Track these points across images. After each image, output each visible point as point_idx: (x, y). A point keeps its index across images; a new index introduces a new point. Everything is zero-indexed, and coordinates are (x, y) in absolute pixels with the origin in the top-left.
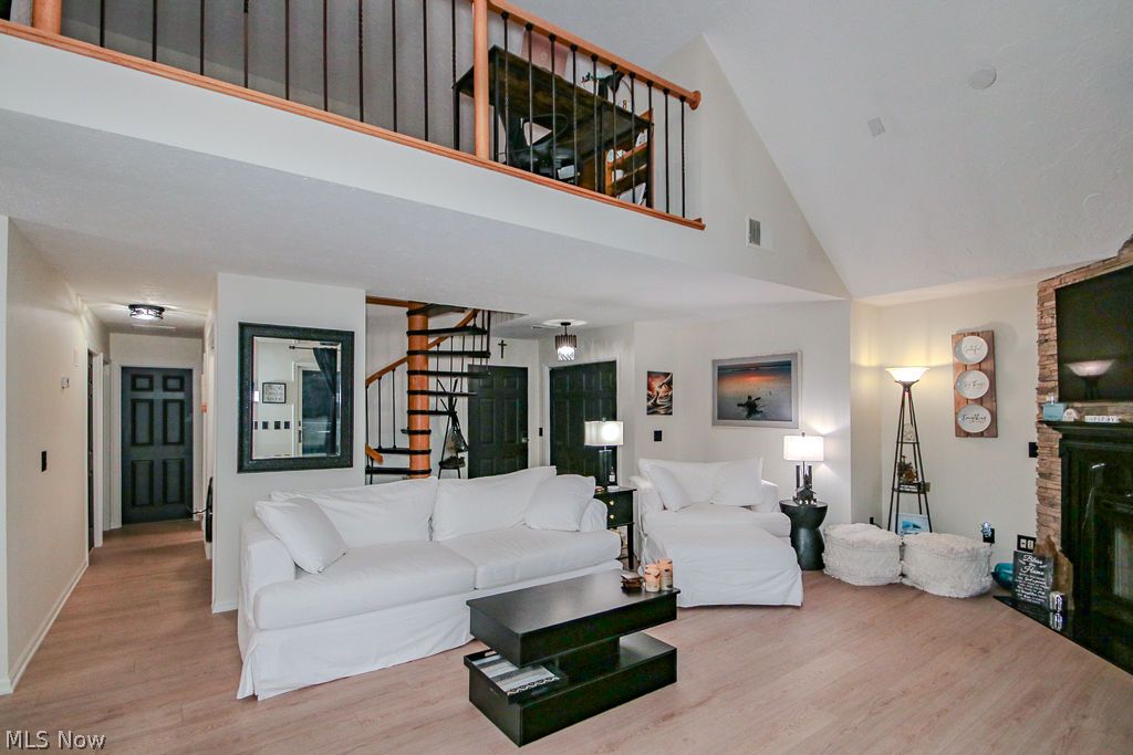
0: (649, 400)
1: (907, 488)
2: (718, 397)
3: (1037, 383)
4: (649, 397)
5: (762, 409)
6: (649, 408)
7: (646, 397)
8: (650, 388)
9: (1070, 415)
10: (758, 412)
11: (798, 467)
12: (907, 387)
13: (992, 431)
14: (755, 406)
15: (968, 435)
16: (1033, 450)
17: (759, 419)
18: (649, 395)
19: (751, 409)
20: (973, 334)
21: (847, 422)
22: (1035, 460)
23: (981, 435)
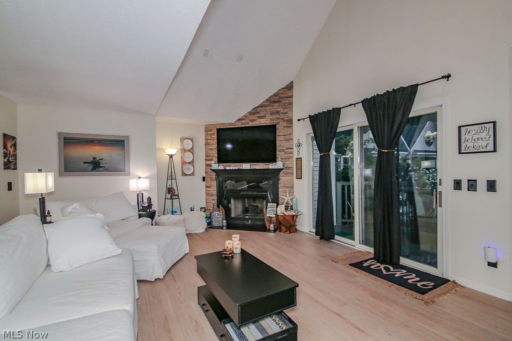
0: (5, 157)
1: (174, 197)
2: (64, 157)
3: (204, 157)
4: (5, 156)
5: (104, 165)
6: (5, 164)
7: (2, 155)
8: (5, 147)
9: (221, 167)
10: (101, 167)
11: (138, 194)
12: (171, 157)
13: (193, 174)
14: (100, 163)
15: (186, 175)
16: (204, 179)
17: (101, 171)
18: (4, 153)
19: (96, 165)
20: (187, 139)
21: (155, 171)
22: (204, 182)
23: (190, 175)
